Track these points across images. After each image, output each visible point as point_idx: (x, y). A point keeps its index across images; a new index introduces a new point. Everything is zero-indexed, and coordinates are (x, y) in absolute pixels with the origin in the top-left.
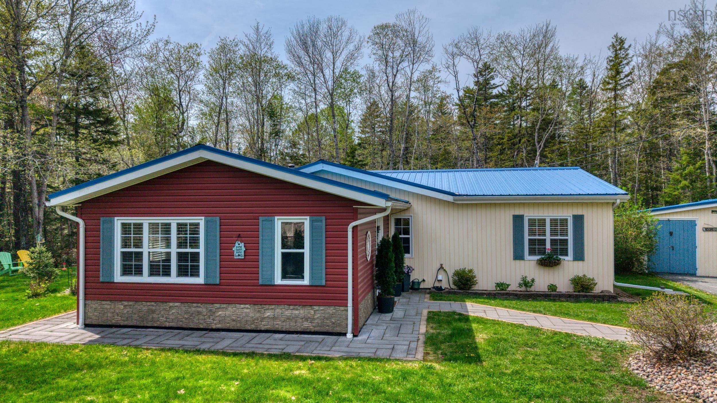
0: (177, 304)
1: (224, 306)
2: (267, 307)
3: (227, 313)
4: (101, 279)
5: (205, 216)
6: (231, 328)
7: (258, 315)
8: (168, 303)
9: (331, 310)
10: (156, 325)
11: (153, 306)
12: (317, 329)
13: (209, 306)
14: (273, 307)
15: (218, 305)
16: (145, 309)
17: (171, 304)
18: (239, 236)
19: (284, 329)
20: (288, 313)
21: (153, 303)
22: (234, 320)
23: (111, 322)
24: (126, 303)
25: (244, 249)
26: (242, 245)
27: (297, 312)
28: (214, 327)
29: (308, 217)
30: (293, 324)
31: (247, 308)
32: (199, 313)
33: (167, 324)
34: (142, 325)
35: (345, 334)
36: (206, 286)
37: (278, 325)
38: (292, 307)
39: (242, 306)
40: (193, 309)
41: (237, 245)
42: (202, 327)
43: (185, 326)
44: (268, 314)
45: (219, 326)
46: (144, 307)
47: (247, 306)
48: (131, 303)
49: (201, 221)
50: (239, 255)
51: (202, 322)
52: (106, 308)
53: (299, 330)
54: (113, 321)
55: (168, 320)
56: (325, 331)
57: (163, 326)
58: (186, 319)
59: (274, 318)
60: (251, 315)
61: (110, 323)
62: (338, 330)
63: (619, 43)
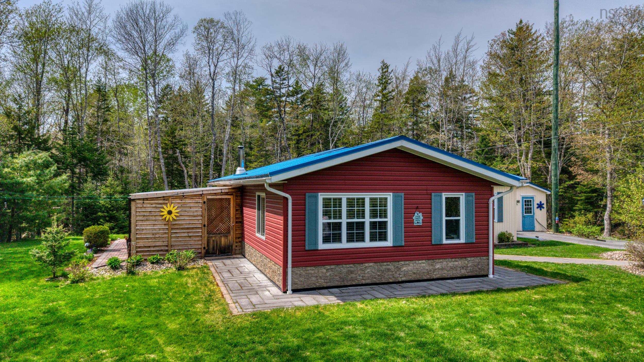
0: (371, 264)
1: (407, 262)
2: (437, 261)
3: (410, 268)
4: (307, 248)
5: (393, 192)
6: (413, 279)
7: (431, 267)
8: (364, 264)
9: (477, 260)
10: (354, 283)
11: (351, 267)
12: (470, 274)
13: (396, 264)
14: (441, 260)
15: (403, 263)
16: (344, 270)
17: (367, 265)
18: (417, 208)
19: (449, 277)
20: (451, 264)
21: (351, 265)
22: (414, 273)
23: (315, 285)
24: (328, 267)
25: (422, 218)
26: (421, 214)
27: (457, 263)
28: (400, 280)
29: (464, 194)
30: (454, 272)
31: (424, 263)
32: (389, 270)
33: (364, 282)
34: (343, 284)
35: (487, 276)
36: (394, 248)
37: (445, 274)
38: (453, 260)
39: (420, 262)
40: (384, 267)
41: (416, 214)
42: (391, 281)
43: (378, 282)
44: (438, 266)
45: (404, 279)
46: (344, 269)
47: (423, 261)
48: (332, 267)
49: (389, 196)
50: (418, 223)
51: (391, 277)
52: (311, 274)
53: (459, 276)
54: (318, 284)
55: (364, 278)
56: (475, 275)
57: (360, 283)
58: (379, 276)
59: (442, 269)
60: (427, 268)
61: (315, 286)
62: (483, 273)
63: (385, 67)
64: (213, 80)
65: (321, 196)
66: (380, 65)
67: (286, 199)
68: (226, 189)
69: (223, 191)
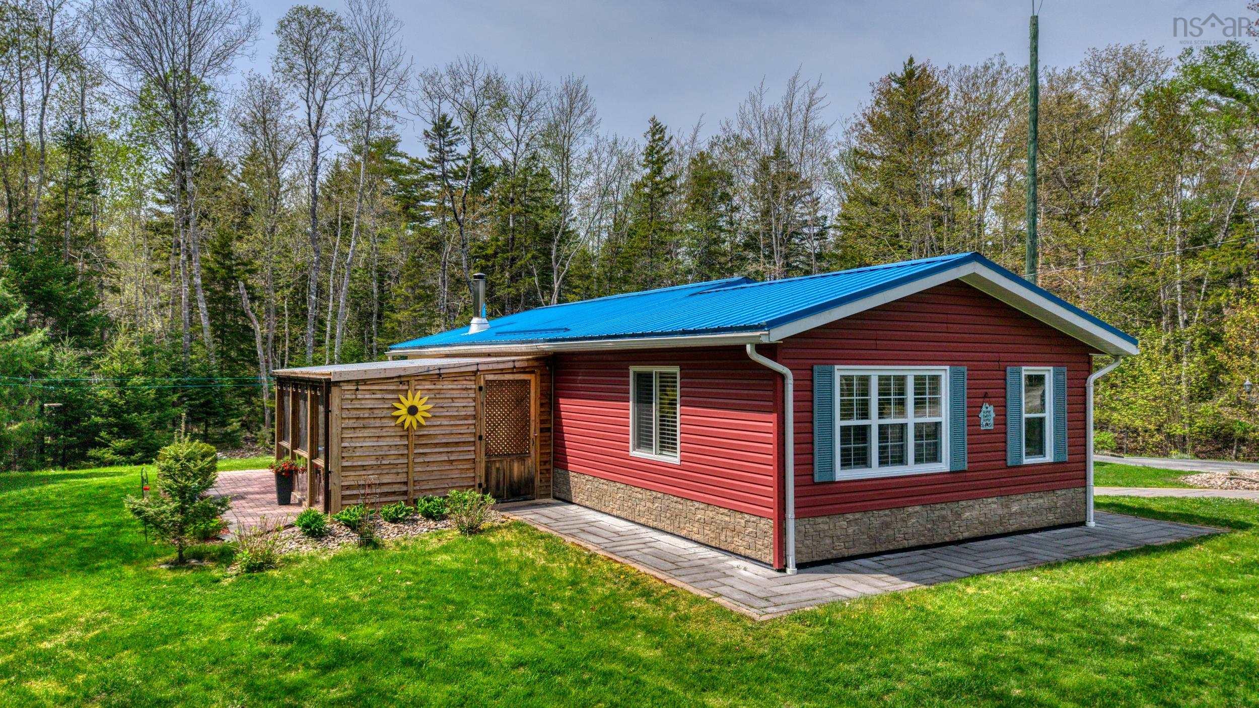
0: (918, 508)
1: (971, 503)
2: (1014, 497)
3: (975, 513)
4: (817, 479)
5: (951, 365)
6: (980, 535)
7: (1006, 510)
8: (906, 509)
9: (1070, 493)
10: (891, 547)
11: (886, 515)
12: (1061, 521)
13: (954, 506)
14: (1019, 497)
15: (964, 503)
16: (876, 523)
17: (910, 509)
18: (986, 396)
19: (1031, 527)
20: (1033, 504)
21: (887, 512)
22: (981, 523)
23: (831, 553)
24: (850, 516)
25: (993, 415)
26: (991, 408)
27: (1041, 501)
28: (961, 538)
29: (1051, 368)
30: (1038, 518)
31: (995, 503)
32: (944, 518)
33: (906, 544)
34: (874, 550)
35: (1083, 523)
36: (952, 475)
37: (1026, 522)
38: (1037, 495)
39: (990, 500)
40: (937, 513)
41: (984, 409)
42: (947, 539)
43: (928, 542)
44: (1015, 508)
45: (966, 535)
46: (876, 519)
47: (994, 499)
48: (858, 515)
49: (944, 373)
50: (987, 424)
51: (947, 531)
52: (824, 531)
53: (1045, 525)
54: (835, 552)
55: (907, 536)
56: (1067, 522)
57: (901, 547)
58: (929, 530)
59: (1022, 513)
60: (1000, 512)
61: (830, 557)
62: (1079, 519)
63: (657, 130)
64: (315, 136)
65: (840, 371)
66: (648, 127)
67: (783, 377)
68: (522, 360)
69: (517, 365)
